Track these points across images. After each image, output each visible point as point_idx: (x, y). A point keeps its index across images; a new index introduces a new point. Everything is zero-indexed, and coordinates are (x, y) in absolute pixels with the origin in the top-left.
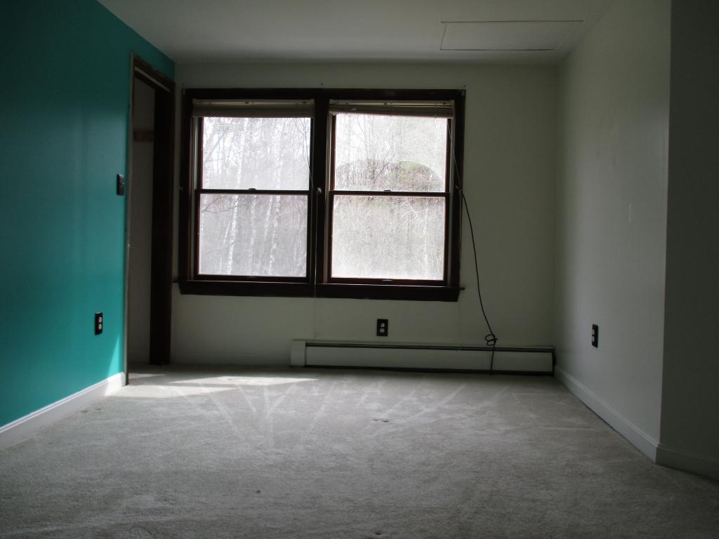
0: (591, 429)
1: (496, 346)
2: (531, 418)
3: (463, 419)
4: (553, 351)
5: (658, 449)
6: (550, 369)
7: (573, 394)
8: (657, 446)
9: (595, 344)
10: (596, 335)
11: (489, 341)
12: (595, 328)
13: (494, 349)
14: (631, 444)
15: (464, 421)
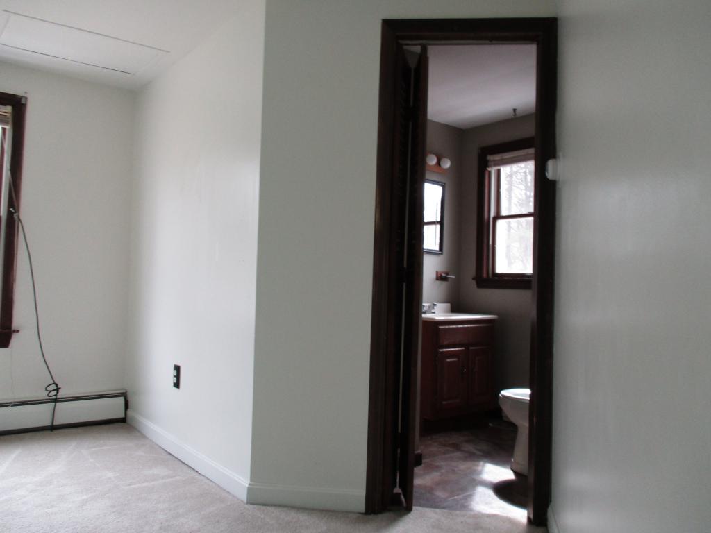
0: (178, 478)
1: (58, 397)
2: (110, 478)
3: (25, 497)
4: (124, 395)
5: (249, 489)
6: (122, 415)
7: (151, 440)
8: (247, 485)
9: (177, 385)
10: (178, 376)
11: (50, 391)
12: (177, 368)
13: (56, 401)
14: (219, 486)
15: (25, 500)
